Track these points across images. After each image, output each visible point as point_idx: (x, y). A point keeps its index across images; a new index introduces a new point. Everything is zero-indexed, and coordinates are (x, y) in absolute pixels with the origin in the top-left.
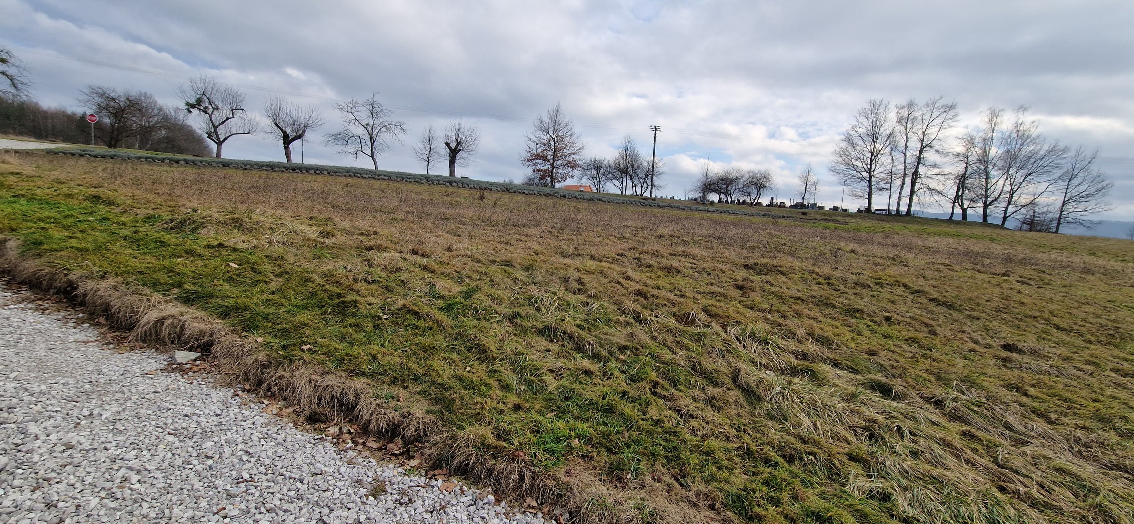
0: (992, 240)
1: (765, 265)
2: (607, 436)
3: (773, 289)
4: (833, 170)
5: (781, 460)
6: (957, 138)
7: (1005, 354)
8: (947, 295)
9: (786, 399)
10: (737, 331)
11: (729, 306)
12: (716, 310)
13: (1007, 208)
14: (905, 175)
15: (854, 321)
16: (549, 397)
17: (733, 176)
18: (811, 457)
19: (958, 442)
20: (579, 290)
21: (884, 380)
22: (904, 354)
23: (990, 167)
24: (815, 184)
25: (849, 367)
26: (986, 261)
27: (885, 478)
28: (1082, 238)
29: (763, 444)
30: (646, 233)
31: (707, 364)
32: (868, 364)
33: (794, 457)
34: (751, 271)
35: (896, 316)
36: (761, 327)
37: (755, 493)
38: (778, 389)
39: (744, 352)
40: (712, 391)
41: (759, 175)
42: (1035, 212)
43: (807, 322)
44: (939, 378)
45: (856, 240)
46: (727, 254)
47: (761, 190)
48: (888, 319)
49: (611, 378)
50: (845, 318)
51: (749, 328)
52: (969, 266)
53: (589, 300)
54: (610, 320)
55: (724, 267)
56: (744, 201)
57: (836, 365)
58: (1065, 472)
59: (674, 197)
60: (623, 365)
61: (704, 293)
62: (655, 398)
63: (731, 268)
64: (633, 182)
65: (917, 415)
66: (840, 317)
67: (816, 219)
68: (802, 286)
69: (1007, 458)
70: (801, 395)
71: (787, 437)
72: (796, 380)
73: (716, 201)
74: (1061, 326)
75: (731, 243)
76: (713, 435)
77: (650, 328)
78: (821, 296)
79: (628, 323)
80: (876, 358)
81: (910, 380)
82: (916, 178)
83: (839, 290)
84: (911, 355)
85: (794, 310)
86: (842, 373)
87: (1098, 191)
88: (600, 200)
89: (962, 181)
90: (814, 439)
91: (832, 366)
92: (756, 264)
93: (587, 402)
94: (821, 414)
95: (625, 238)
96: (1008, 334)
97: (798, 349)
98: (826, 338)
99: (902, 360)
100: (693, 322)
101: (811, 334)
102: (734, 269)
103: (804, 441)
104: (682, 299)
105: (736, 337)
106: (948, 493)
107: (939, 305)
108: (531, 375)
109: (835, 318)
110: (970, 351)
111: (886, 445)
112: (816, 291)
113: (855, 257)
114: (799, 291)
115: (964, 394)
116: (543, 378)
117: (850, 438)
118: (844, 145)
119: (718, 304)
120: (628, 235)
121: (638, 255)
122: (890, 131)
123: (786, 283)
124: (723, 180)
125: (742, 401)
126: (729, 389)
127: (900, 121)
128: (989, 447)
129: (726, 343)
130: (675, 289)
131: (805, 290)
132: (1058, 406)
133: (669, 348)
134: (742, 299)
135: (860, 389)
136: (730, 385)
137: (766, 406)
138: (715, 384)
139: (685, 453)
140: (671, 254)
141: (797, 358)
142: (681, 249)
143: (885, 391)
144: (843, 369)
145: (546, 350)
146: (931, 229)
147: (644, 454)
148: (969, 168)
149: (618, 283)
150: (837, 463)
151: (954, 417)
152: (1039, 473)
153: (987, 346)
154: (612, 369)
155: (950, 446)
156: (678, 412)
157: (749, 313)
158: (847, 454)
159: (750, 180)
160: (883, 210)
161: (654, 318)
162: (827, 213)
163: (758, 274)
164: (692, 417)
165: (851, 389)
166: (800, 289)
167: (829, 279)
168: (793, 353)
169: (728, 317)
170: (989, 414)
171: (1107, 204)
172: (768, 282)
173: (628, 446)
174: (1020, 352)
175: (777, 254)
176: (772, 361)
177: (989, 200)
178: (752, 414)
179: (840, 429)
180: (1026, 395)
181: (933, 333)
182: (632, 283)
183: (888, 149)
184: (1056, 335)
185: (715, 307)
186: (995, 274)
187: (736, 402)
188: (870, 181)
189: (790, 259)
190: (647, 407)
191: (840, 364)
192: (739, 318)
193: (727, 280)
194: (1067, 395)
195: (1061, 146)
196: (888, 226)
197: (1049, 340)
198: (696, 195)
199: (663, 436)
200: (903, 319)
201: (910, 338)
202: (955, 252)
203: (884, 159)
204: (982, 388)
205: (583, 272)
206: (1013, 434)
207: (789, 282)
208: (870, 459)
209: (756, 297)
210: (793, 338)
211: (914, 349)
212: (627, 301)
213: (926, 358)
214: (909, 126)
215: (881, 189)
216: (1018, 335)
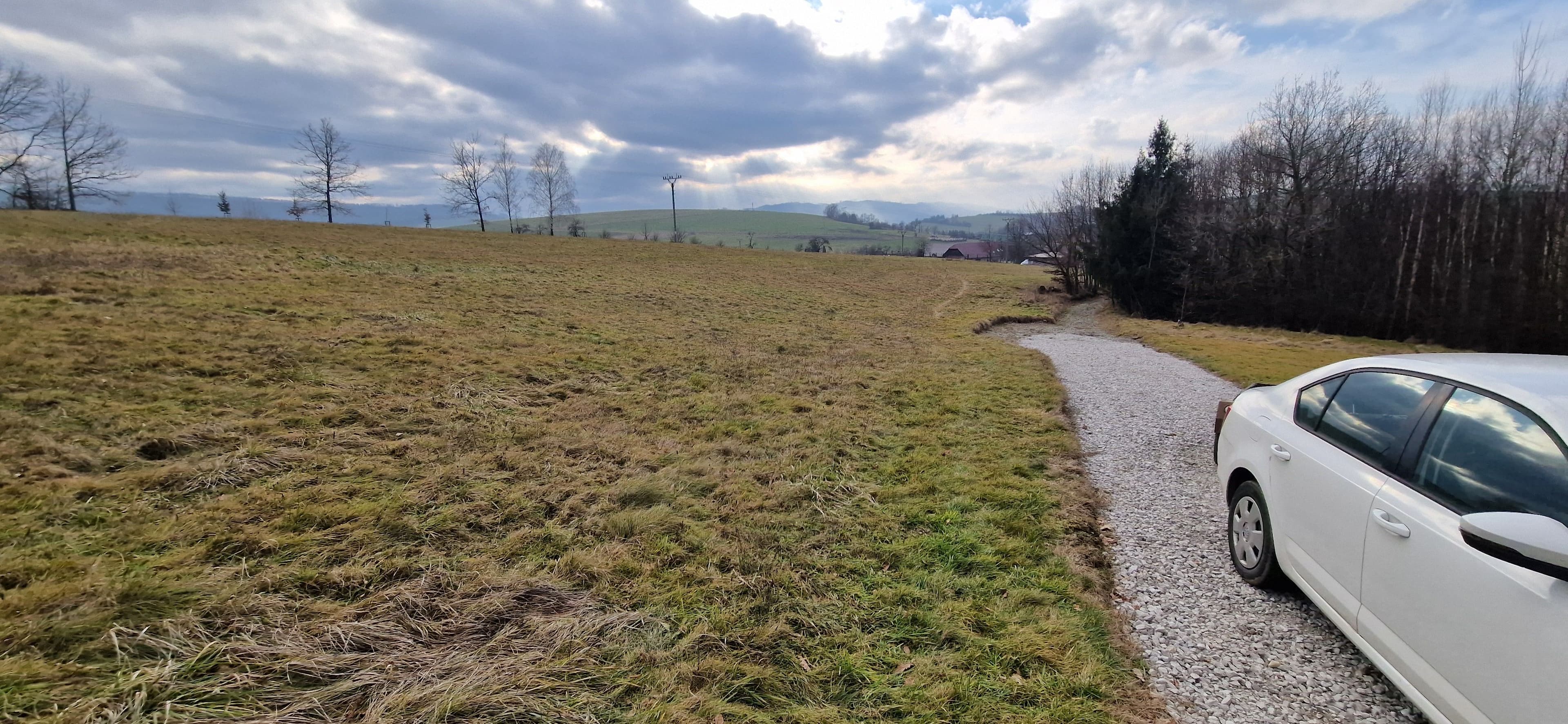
7: (157, 470)
28: (116, 217)
42: (26, 178)
74: (204, 369)
87: (110, 149)
96: (134, 420)
171: (128, 169)
174: (180, 450)
184: (207, 388)
186: (26, 293)
197: (206, 403)
206: (323, 693)
216: (152, 413)
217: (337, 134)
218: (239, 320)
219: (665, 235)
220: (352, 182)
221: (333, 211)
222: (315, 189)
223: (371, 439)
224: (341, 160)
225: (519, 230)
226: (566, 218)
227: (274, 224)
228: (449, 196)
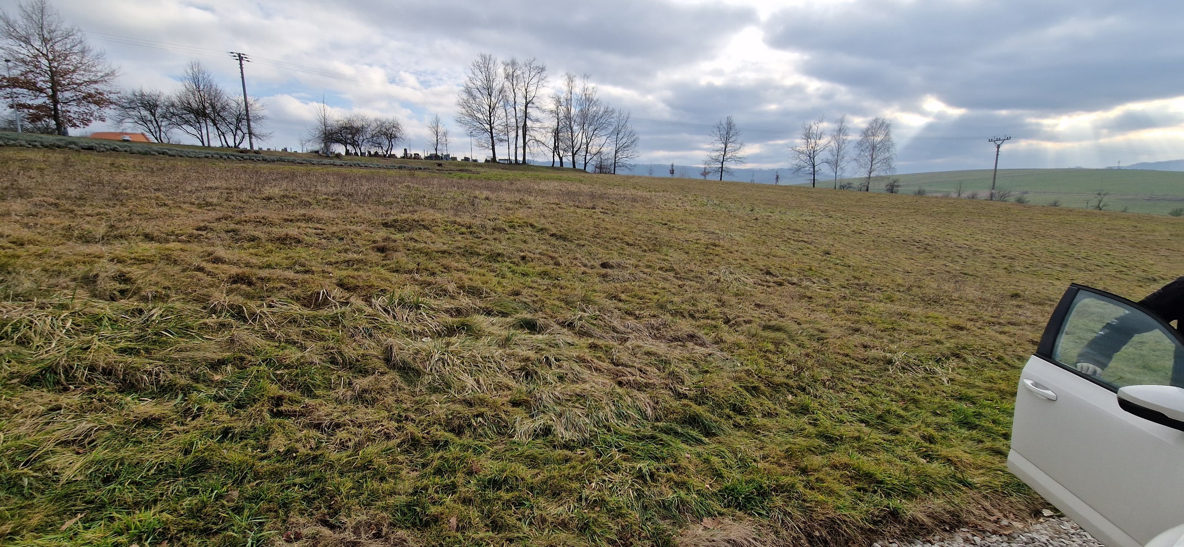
0: (581, 181)
1: (406, 220)
2: (199, 511)
3: (418, 246)
4: (459, 121)
5: (450, 436)
6: (549, 97)
7: (603, 271)
8: (561, 229)
9: (446, 365)
10: (384, 301)
11: (370, 273)
12: (355, 281)
13: (586, 156)
14: (517, 127)
15: (497, 265)
16: (63, 492)
17: (358, 124)
18: (480, 419)
19: (588, 355)
20: (122, 292)
21: (529, 316)
22: (540, 287)
23: (573, 123)
24: (445, 134)
25: (500, 312)
26: (581, 198)
27: (544, 412)
28: (628, 177)
29: (429, 425)
30: (244, 196)
31: (350, 351)
32: (515, 305)
33: (462, 426)
34: (392, 229)
35: (529, 254)
36: (409, 291)
37: (427, 490)
38: (436, 357)
39: (395, 324)
40: (362, 383)
41: (387, 124)
42: (601, 159)
43: (457, 275)
44: (567, 303)
45: (489, 188)
46: (360, 212)
47: (393, 140)
48: (523, 258)
49: (199, 416)
50: (489, 264)
51: (397, 295)
52: (571, 204)
53: (142, 305)
54: (187, 327)
55: (359, 229)
56: (376, 153)
57: (489, 313)
58: (650, 354)
59: (286, 150)
60: (221, 389)
61: (337, 263)
62: (278, 420)
63: (368, 228)
64: (218, 129)
65: (558, 341)
66: (486, 264)
67: (451, 170)
68: (446, 238)
69: (618, 357)
70: (461, 355)
71: (453, 407)
72: (453, 339)
73: (343, 153)
74: (630, 242)
75: (366, 199)
76: (369, 439)
77: (263, 325)
78: (466, 246)
79: (222, 325)
80: (520, 297)
81: (547, 310)
82: (526, 131)
83: (481, 238)
84: (545, 287)
85: (442, 265)
86: (495, 320)
87: (632, 142)
88: (163, 153)
89: (557, 132)
90: (479, 399)
91: (485, 315)
92: (396, 221)
93: (152, 471)
94: (481, 369)
95: (211, 204)
96: (603, 255)
97: (452, 306)
98: (476, 287)
99: (539, 293)
100: (325, 302)
101: (462, 287)
102: (371, 229)
103: (470, 404)
104: (307, 276)
105: (383, 308)
106: (589, 405)
107: (557, 239)
108: (16, 466)
109: (481, 266)
110: (583, 273)
111: (539, 379)
112: (461, 241)
113: (489, 204)
114: (444, 244)
115: (585, 312)
116: (48, 461)
117: (510, 384)
118: (465, 96)
119: (356, 273)
120: (215, 200)
121: (232, 226)
122: (501, 86)
123: (430, 237)
124: (346, 128)
125: (400, 382)
126: (382, 374)
127: (507, 78)
128: (607, 351)
129: (372, 318)
130: (294, 264)
131: (450, 242)
132: (638, 304)
133: (295, 343)
134: (384, 262)
135: (512, 331)
136: (383, 368)
137: (427, 379)
138: (364, 372)
139: (334, 480)
140: (286, 220)
141: (451, 316)
142: (299, 212)
143: (531, 326)
144: (495, 315)
145: (52, 410)
146: (542, 175)
147: (270, 510)
148: (560, 123)
149: (200, 269)
150: (503, 415)
151: (583, 333)
152: (638, 361)
153: (593, 267)
154: (200, 401)
155: (584, 360)
156: (318, 426)
157: (395, 277)
158: (510, 402)
159: (378, 129)
160: (505, 160)
161: (265, 309)
162: (459, 164)
163: (400, 231)
164: (338, 426)
165: (505, 333)
166: (445, 242)
167: (470, 227)
168: (447, 311)
169: (370, 287)
170: (602, 323)
171: (637, 152)
172: (411, 239)
173: (238, 510)
174: (611, 267)
175: (416, 208)
176: (427, 326)
177: (575, 149)
178: (413, 394)
179: (501, 378)
180: (620, 300)
181: (557, 264)
182: (225, 267)
183: (502, 103)
184: (628, 249)
185: (353, 277)
186: (588, 208)
187: (393, 387)
188: (491, 132)
189: (431, 211)
190: (267, 439)
191: (492, 311)
192: (384, 285)
193: (364, 242)
194: (641, 294)
195: (610, 109)
196: (511, 174)
197: (625, 254)
198: (318, 146)
199: (298, 470)
200: (534, 256)
201: (542, 272)
202: (560, 192)
203: (500, 112)
204: (595, 303)
205: (129, 262)
206: (618, 335)
207: (433, 235)
208: (529, 399)
209: (401, 258)
210: (445, 295)
211: (546, 281)
212: (217, 294)
213: (556, 287)
214: (515, 83)
215: (501, 141)
216: (608, 254)
217: (734, 125)
218: (650, 227)
219: (984, 194)
220: (737, 155)
221: (723, 172)
222: (716, 160)
223: (674, 279)
224: (733, 142)
225: (842, 187)
226: (882, 178)
227: (691, 181)
228: (794, 162)
